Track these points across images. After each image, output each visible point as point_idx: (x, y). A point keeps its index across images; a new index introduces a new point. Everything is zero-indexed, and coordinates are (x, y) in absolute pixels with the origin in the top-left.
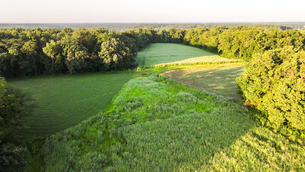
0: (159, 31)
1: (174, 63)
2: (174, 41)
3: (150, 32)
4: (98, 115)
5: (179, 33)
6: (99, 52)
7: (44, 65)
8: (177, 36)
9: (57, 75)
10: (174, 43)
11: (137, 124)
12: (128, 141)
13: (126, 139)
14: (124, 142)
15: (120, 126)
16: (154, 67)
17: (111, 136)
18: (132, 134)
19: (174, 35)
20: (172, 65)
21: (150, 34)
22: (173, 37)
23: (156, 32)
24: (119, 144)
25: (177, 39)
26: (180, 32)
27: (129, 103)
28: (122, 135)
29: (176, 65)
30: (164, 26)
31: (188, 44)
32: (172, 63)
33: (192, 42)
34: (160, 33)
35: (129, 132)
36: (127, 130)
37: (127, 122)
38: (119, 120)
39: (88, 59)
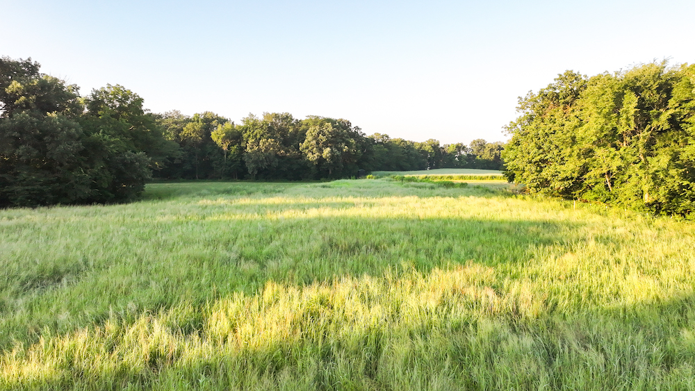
2: (480, 167)
3: (429, 146)
5: (492, 150)
6: (300, 144)
7: (211, 162)
8: (488, 155)
10: (483, 169)
19: (481, 153)
21: (430, 151)
25: (487, 161)
26: (494, 147)
34: (451, 149)
39: (283, 157)
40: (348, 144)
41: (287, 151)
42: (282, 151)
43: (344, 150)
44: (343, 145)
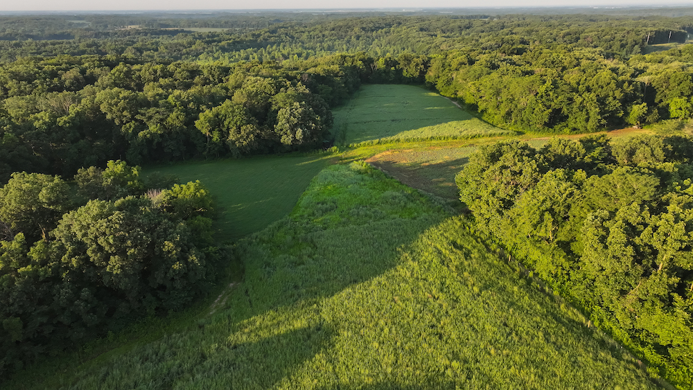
0: (378, 59)
2: (406, 81)
4: (284, 220)
5: (417, 65)
6: (275, 125)
8: (414, 70)
9: (213, 159)
11: (328, 230)
12: (318, 246)
13: (316, 244)
14: (315, 247)
15: (310, 232)
17: (300, 242)
18: (323, 240)
19: (407, 67)
20: (390, 141)
21: (361, 67)
22: (405, 72)
23: (372, 61)
24: (310, 249)
25: (412, 76)
26: (419, 62)
27: (320, 205)
28: (312, 241)
29: (396, 141)
31: (432, 87)
34: (381, 63)
35: (319, 238)
36: (318, 236)
37: (317, 228)
38: (309, 225)
43: (313, 128)
44: (311, 123)
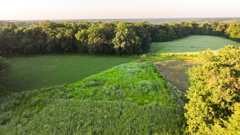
0: (201, 24)
1: (182, 53)
2: (214, 34)
3: (191, 25)
5: (221, 27)
6: (112, 40)
7: (77, 46)
8: (219, 29)
9: (84, 54)
10: (215, 35)
16: (161, 55)
19: (216, 28)
20: (180, 55)
21: (191, 27)
22: (214, 30)
23: (198, 25)
25: (218, 32)
26: (222, 25)
29: (184, 55)
30: (227, 20)
31: (227, 37)
32: (180, 54)
33: (232, 35)
34: (201, 26)
39: (106, 44)
40: (135, 39)
41: (108, 42)
42: (106, 42)
43: (133, 43)
44: (132, 40)
